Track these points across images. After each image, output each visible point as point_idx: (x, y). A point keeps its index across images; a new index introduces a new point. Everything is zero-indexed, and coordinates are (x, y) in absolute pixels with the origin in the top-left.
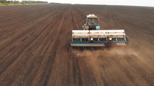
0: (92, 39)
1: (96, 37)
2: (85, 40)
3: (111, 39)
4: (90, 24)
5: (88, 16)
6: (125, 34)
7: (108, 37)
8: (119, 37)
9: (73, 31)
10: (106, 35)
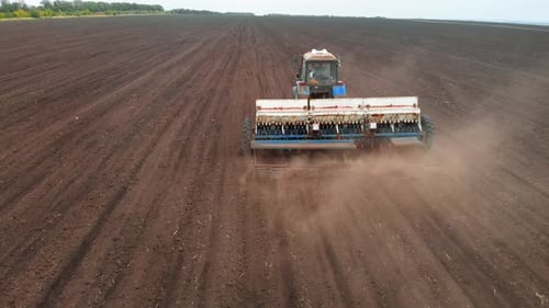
0: (316, 127)
1: (329, 120)
2: (296, 129)
3: (373, 126)
4: (313, 81)
5: (307, 56)
6: (418, 111)
7: (366, 120)
8: (401, 119)
9: (259, 103)
10: (360, 113)
